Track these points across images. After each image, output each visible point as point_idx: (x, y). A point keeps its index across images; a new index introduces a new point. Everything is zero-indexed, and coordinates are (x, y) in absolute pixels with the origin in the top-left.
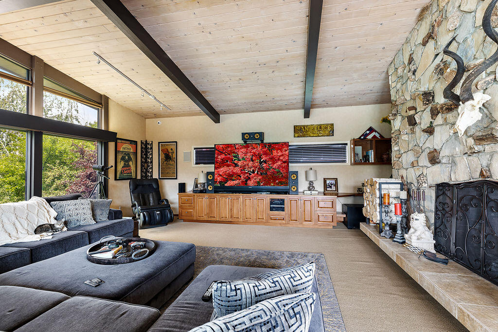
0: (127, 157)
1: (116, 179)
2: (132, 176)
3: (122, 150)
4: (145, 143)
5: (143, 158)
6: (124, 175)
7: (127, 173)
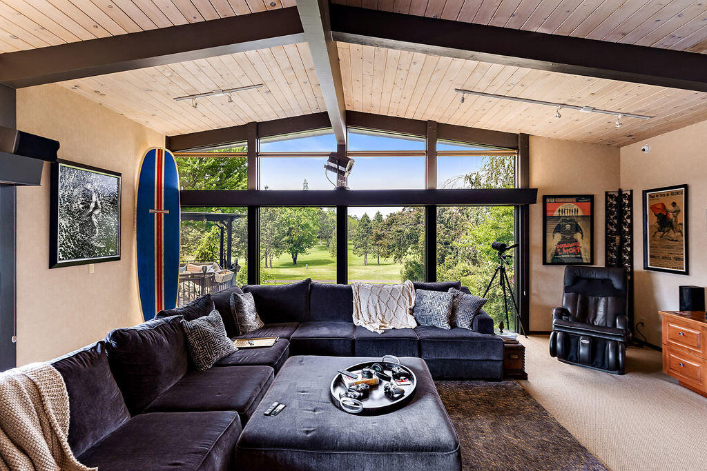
0: (568, 226)
1: (545, 263)
2: (581, 258)
3: (556, 214)
4: (617, 195)
5: (611, 224)
6: (563, 256)
7: (570, 254)
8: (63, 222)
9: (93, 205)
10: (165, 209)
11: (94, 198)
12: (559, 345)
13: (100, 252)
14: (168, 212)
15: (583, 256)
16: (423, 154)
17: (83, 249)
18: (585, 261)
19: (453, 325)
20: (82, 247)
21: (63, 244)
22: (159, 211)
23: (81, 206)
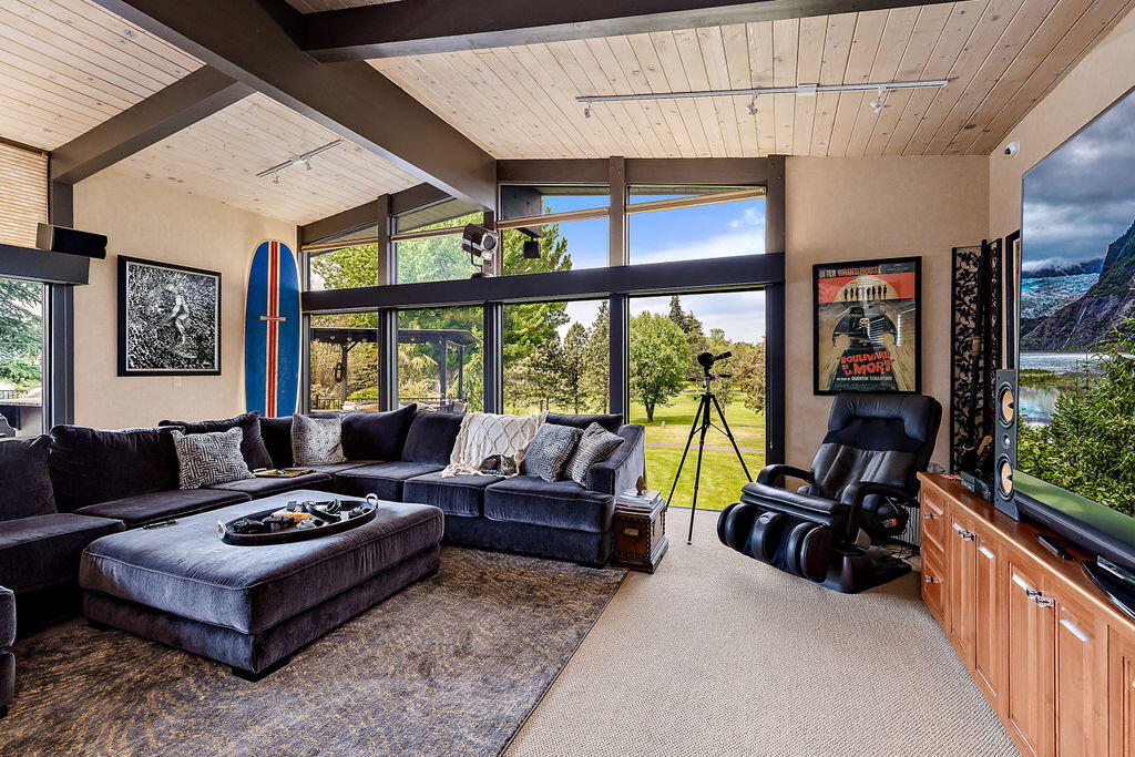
0: (865, 321)
1: (817, 391)
2: (894, 381)
3: (839, 298)
4: (979, 254)
5: (966, 314)
6: (854, 379)
7: (868, 374)
8: (133, 326)
9: (176, 309)
10: (280, 316)
11: (179, 300)
12: (729, 524)
13: (189, 363)
14: (284, 319)
15: (899, 379)
16: (604, 214)
17: (162, 358)
18: (902, 388)
19: (563, 475)
20: (161, 356)
21: (135, 350)
22: (273, 319)
23: (159, 310)
